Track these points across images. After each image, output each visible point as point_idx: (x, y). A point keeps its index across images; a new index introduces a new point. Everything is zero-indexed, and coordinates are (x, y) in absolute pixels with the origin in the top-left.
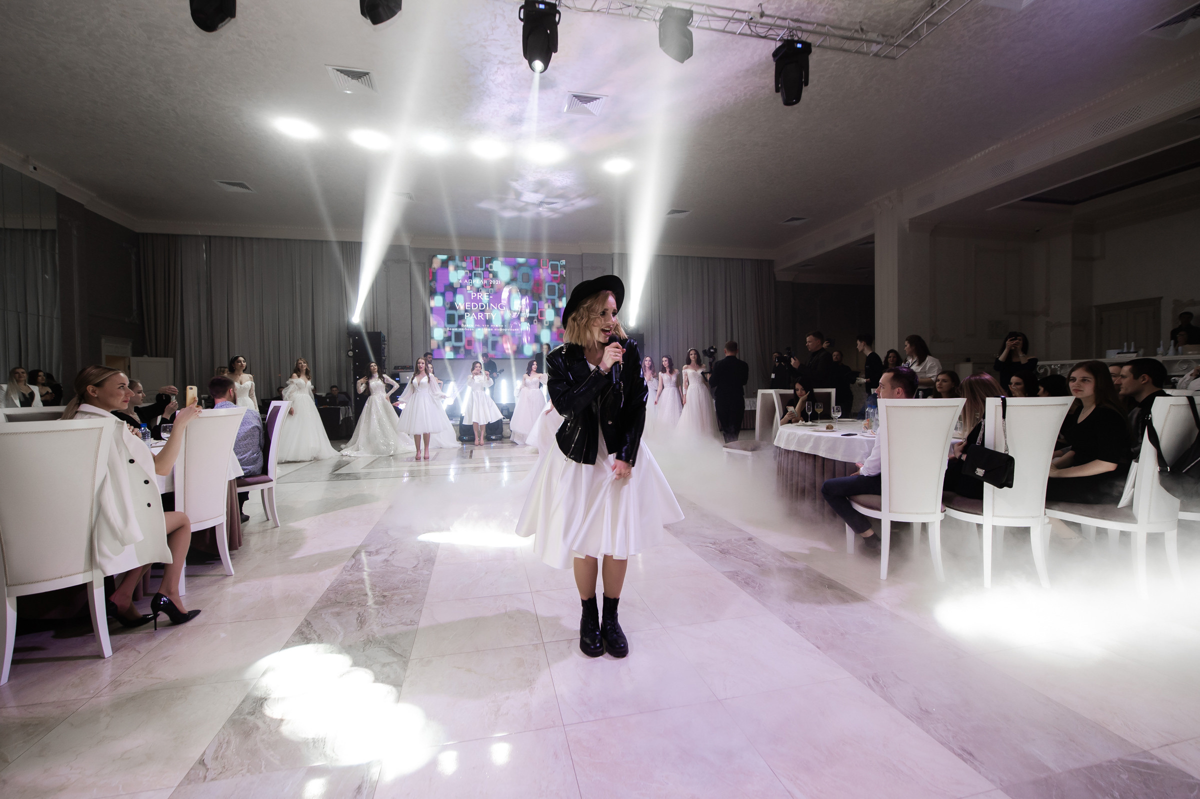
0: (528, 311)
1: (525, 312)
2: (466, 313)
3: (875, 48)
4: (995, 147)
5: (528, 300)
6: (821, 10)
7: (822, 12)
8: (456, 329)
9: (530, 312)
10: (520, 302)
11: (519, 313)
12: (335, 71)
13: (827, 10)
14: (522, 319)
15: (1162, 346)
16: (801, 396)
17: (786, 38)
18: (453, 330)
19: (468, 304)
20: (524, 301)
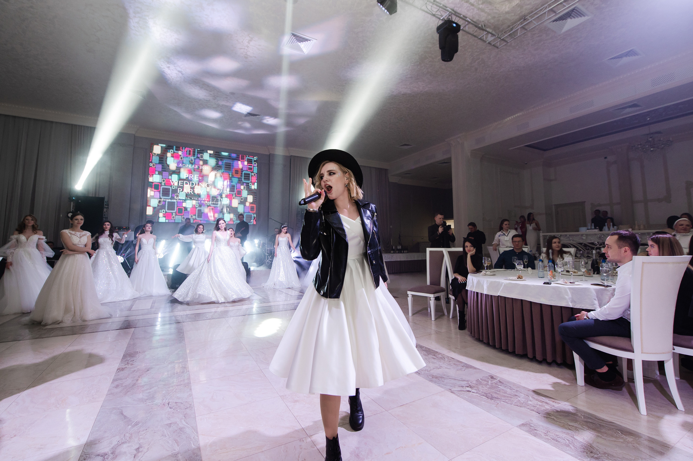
0: (228, 190)
1: (226, 191)
2: (179, 189)
3: (490, 38)
4: (519, 114)
5: (229, 182)
6: (465, 8)
7: (465, 9)
8: (170, 200)
9: (230, 191)
10: (223, 183)
11: (221, 191)
13: (468, 8)
14: (224, 196)
15: (606, 226)
16: (469, 251)
17: (446, 19)
18: (167, 200)
19: (181, 182)
20: (226, 182)
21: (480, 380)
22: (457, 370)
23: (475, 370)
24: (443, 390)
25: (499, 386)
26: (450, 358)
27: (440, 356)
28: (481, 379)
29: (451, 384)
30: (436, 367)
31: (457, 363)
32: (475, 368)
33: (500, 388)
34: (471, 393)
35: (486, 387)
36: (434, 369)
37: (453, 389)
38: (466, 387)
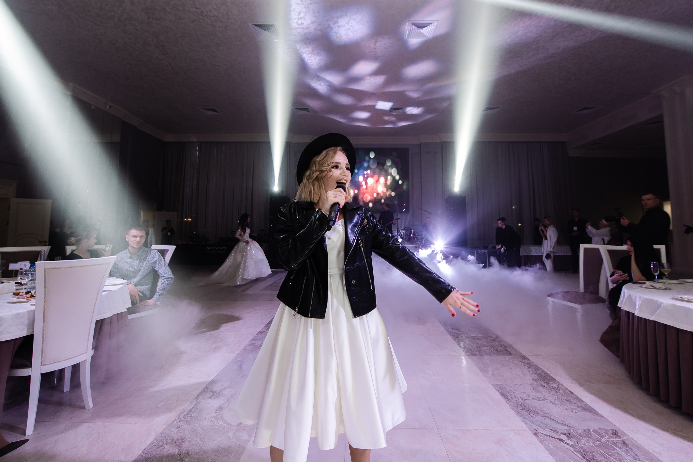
12: (254, 26)
21: (591, 431)
22: (566, 409)
23: (594, 416)
24: (525, 427)
25: (617, 449)
26: (567, 391)
27: (555, 386)
28: (594, 431)
29: (542, 424)
30: (538, 398)
31: (573, 401)
32: (596, 413)
33: (616, 451)
34: (562, 443)
35: (593, 443)
36: (533, 399)
37: (541, 431)
38: (562, 433)
